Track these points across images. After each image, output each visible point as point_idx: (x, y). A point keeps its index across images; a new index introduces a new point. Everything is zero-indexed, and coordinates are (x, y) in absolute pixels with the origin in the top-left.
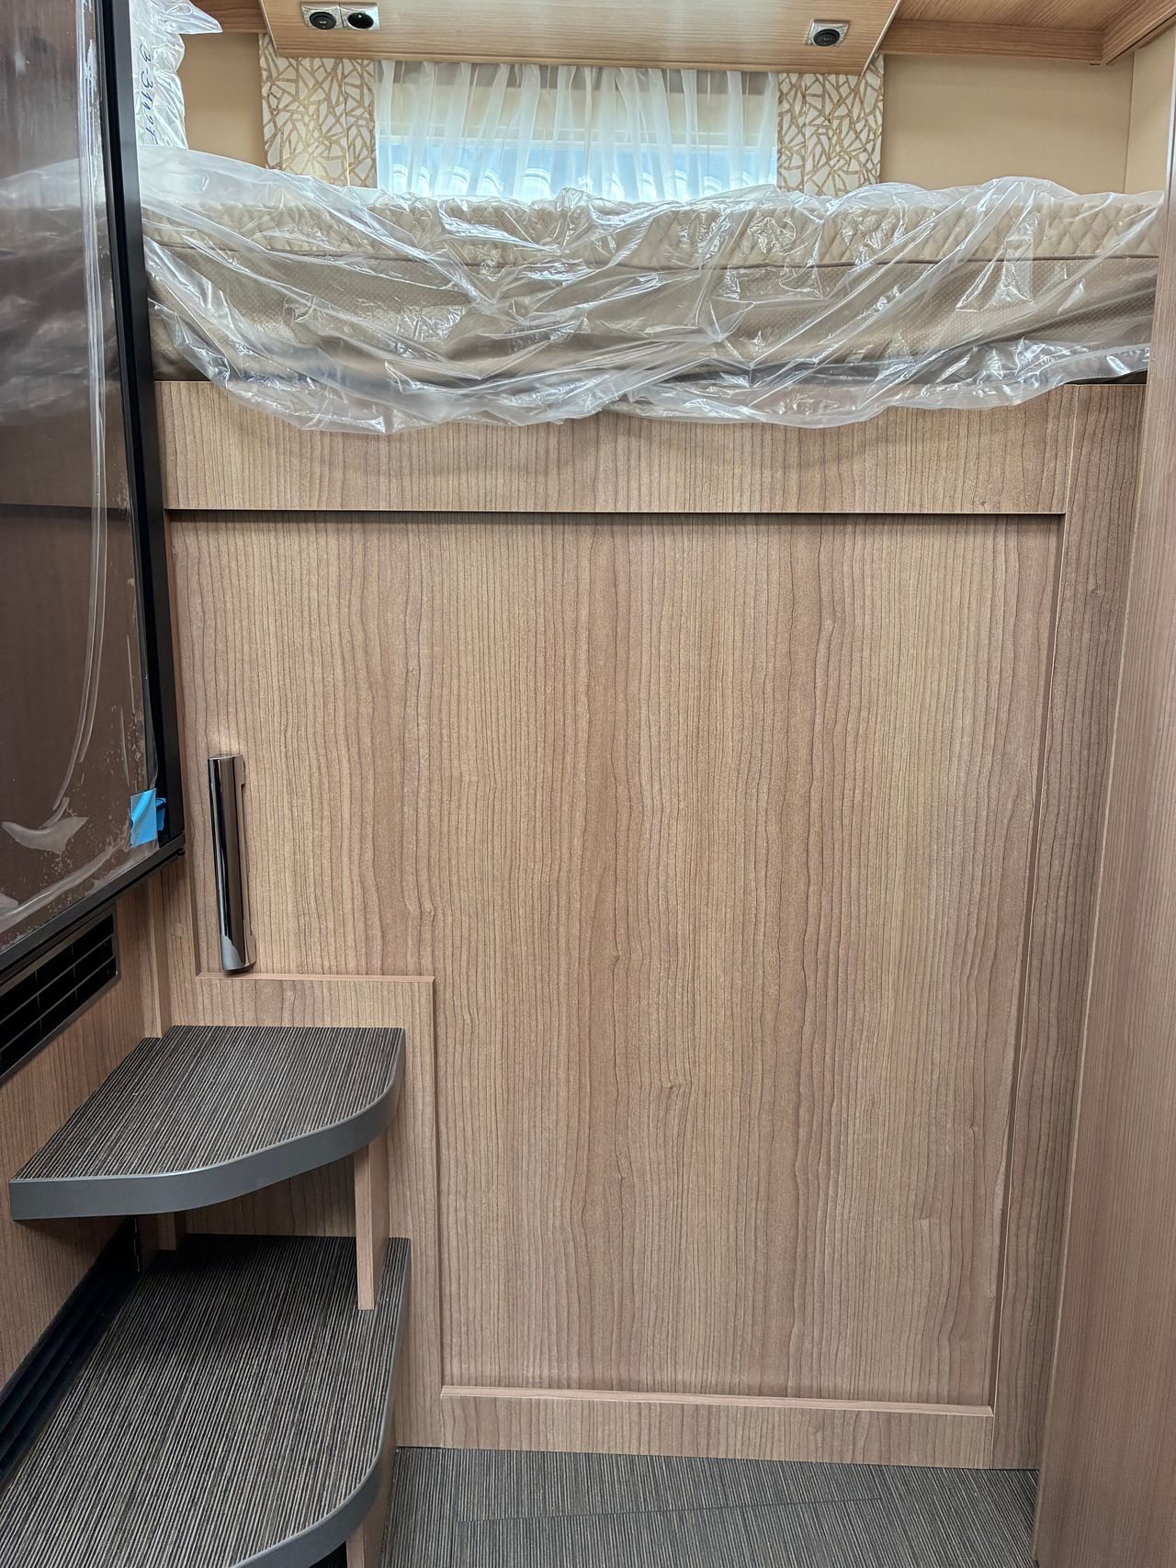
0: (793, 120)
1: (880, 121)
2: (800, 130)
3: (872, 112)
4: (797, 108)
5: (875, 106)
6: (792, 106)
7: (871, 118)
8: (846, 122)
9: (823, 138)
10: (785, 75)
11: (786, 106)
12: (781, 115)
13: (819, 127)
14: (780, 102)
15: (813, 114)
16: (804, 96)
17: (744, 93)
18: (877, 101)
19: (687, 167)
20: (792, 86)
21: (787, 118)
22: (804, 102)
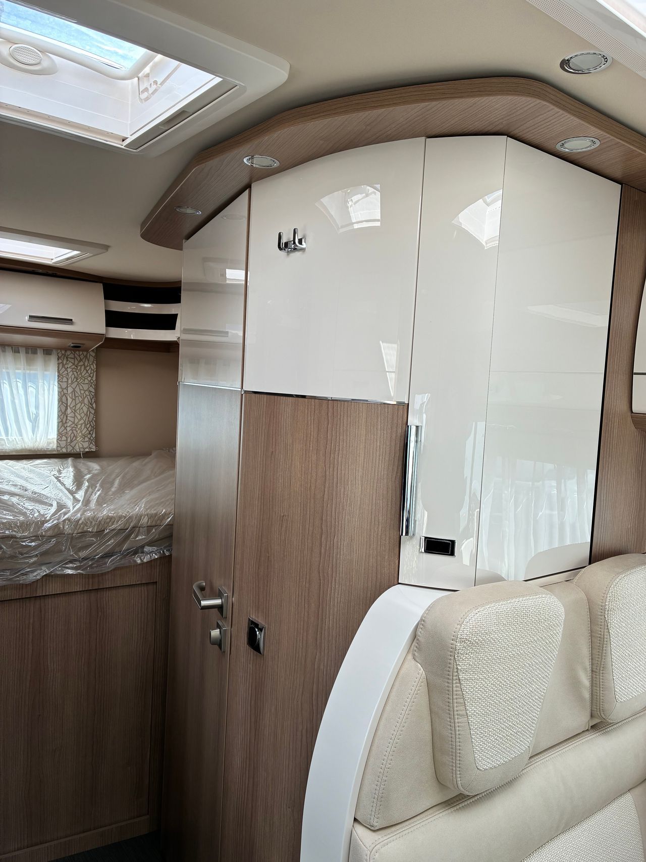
0: (63, 366)
1: (95, 367)
2: (66, 369)
3: (92, 364)
4: (65, 362)
5: (93, 362)
6: (63, 361)
7: (92, 366)
8: (83, 367)
9: (75, 373)
10: (60, 351)
11: (60, 361)
12: (59, 364)
13: (73, 369)
14: (58, 360)
15: (70, 364)
16: (67, 358)
17: (44, 354)
18: (94, 360)
19: (22, 378)
20: (63, 354)
21: (61, 365)
22: (67, 360)
